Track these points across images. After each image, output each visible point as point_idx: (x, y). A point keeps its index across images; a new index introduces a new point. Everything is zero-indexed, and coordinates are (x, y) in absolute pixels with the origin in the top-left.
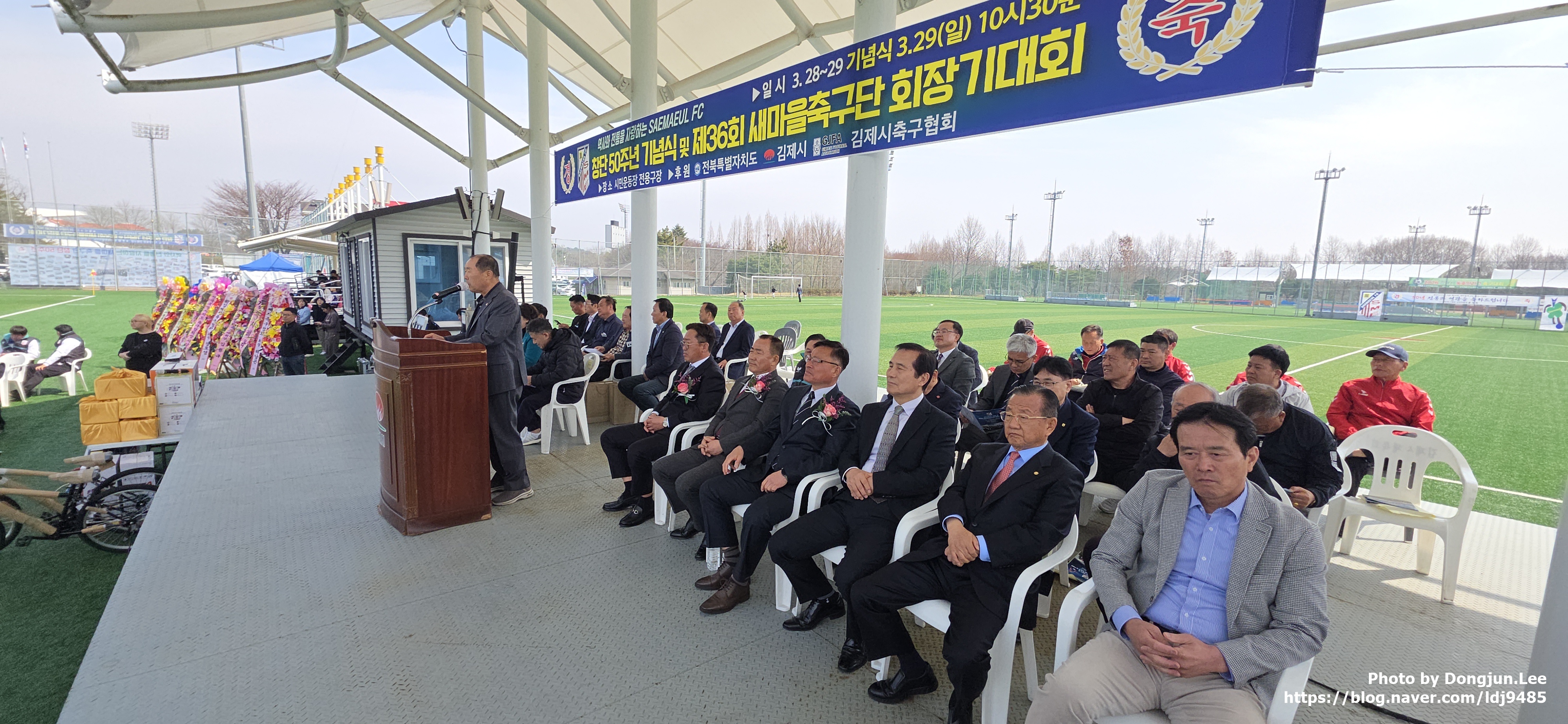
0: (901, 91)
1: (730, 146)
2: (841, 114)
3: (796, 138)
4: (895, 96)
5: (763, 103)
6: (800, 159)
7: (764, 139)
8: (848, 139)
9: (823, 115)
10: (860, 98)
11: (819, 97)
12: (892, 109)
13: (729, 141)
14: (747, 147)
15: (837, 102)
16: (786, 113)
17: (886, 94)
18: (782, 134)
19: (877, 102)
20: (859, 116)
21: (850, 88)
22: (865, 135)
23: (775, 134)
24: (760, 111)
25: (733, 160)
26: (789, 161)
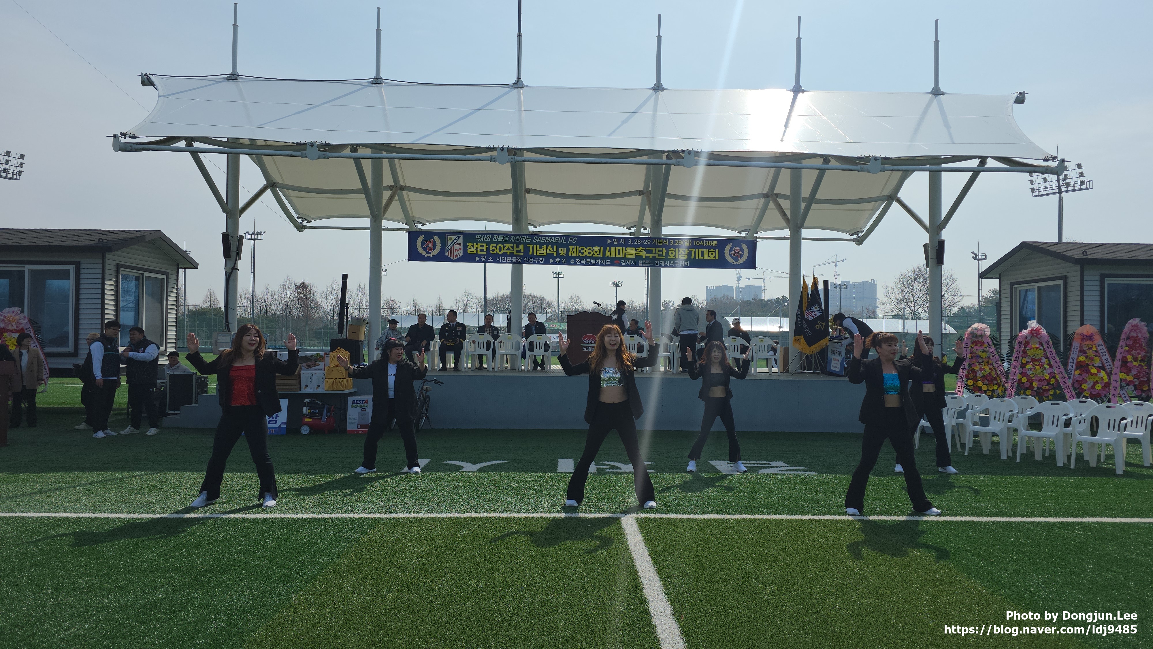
0: (672, 253)
1: (593, 256)
2: (651, 256)
3: (631, 259)
4: (670, 254)
5: (611, 245)
6: (632, 266)
7: (614, 256)
8: (654, 263)
9: (643, 254)
10: (657, 252)
11: (640, 249)
12: (669, 257)
13: (593, 254)
14: (604, 258)
15: (648, 252)
16: (625, 250)
17: (667, 254)
18: (623, 256)
19: (664, 255)
20: (657, 257)
21: (654, 249)
22: (660, 263)
23: (620, 256)
24: (612, 248)
25: (596, 261)
26: (627, 265)
